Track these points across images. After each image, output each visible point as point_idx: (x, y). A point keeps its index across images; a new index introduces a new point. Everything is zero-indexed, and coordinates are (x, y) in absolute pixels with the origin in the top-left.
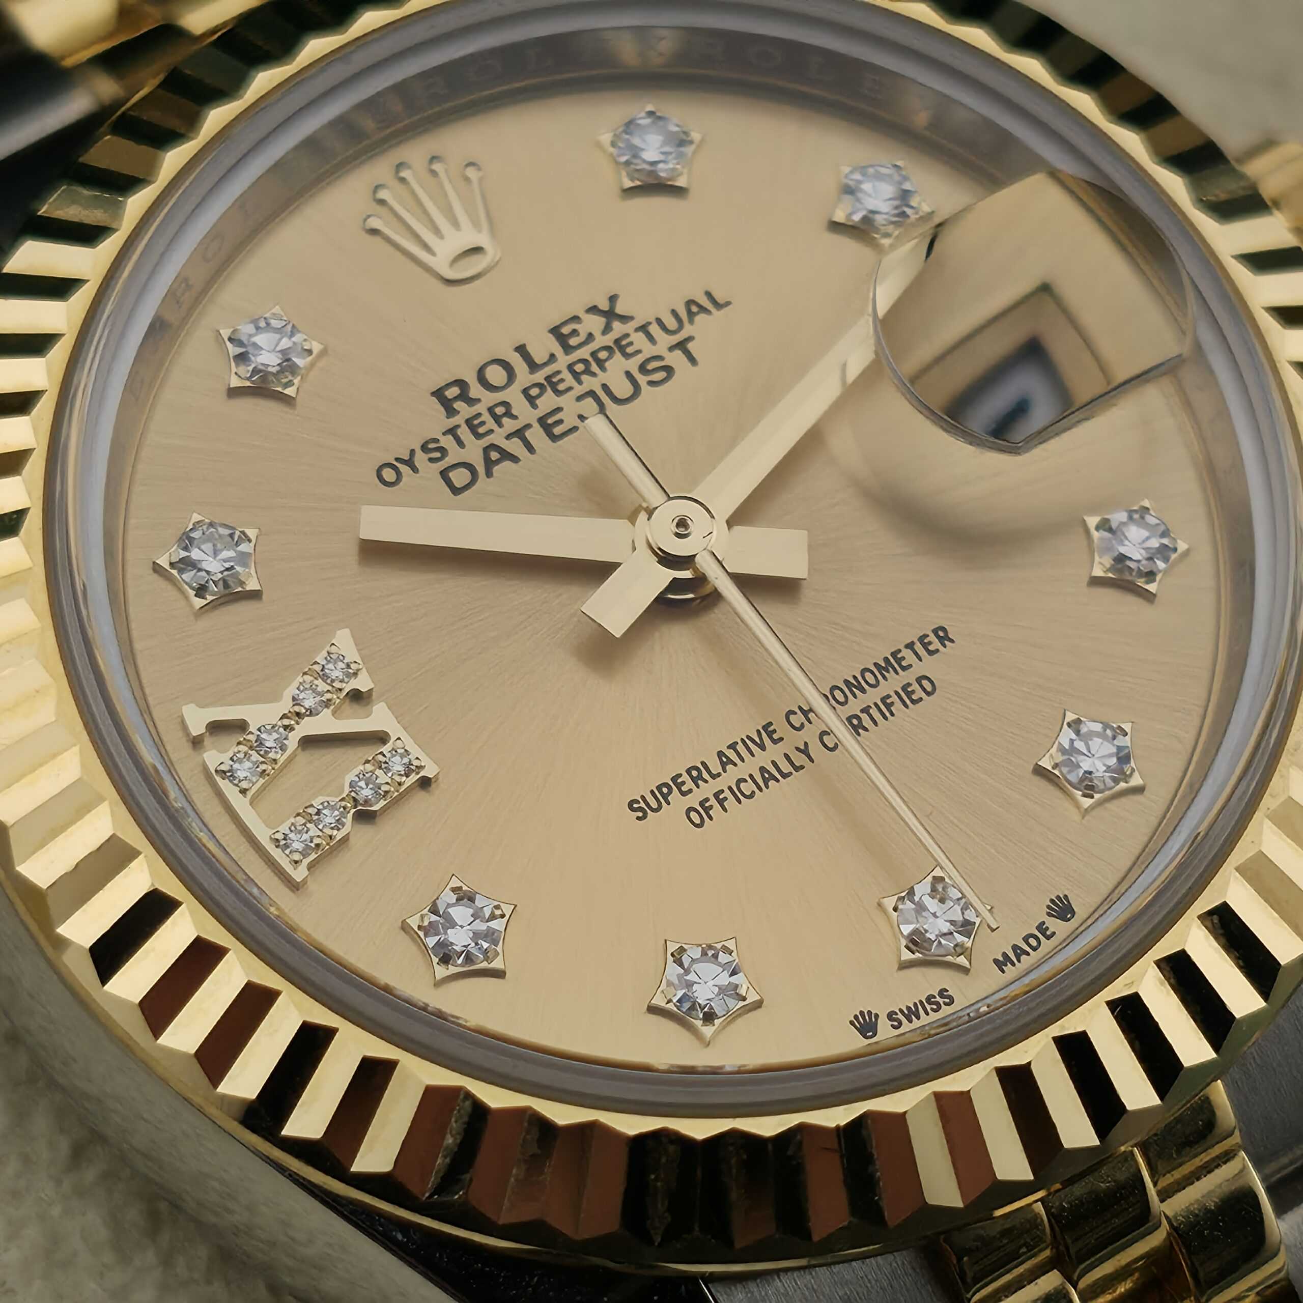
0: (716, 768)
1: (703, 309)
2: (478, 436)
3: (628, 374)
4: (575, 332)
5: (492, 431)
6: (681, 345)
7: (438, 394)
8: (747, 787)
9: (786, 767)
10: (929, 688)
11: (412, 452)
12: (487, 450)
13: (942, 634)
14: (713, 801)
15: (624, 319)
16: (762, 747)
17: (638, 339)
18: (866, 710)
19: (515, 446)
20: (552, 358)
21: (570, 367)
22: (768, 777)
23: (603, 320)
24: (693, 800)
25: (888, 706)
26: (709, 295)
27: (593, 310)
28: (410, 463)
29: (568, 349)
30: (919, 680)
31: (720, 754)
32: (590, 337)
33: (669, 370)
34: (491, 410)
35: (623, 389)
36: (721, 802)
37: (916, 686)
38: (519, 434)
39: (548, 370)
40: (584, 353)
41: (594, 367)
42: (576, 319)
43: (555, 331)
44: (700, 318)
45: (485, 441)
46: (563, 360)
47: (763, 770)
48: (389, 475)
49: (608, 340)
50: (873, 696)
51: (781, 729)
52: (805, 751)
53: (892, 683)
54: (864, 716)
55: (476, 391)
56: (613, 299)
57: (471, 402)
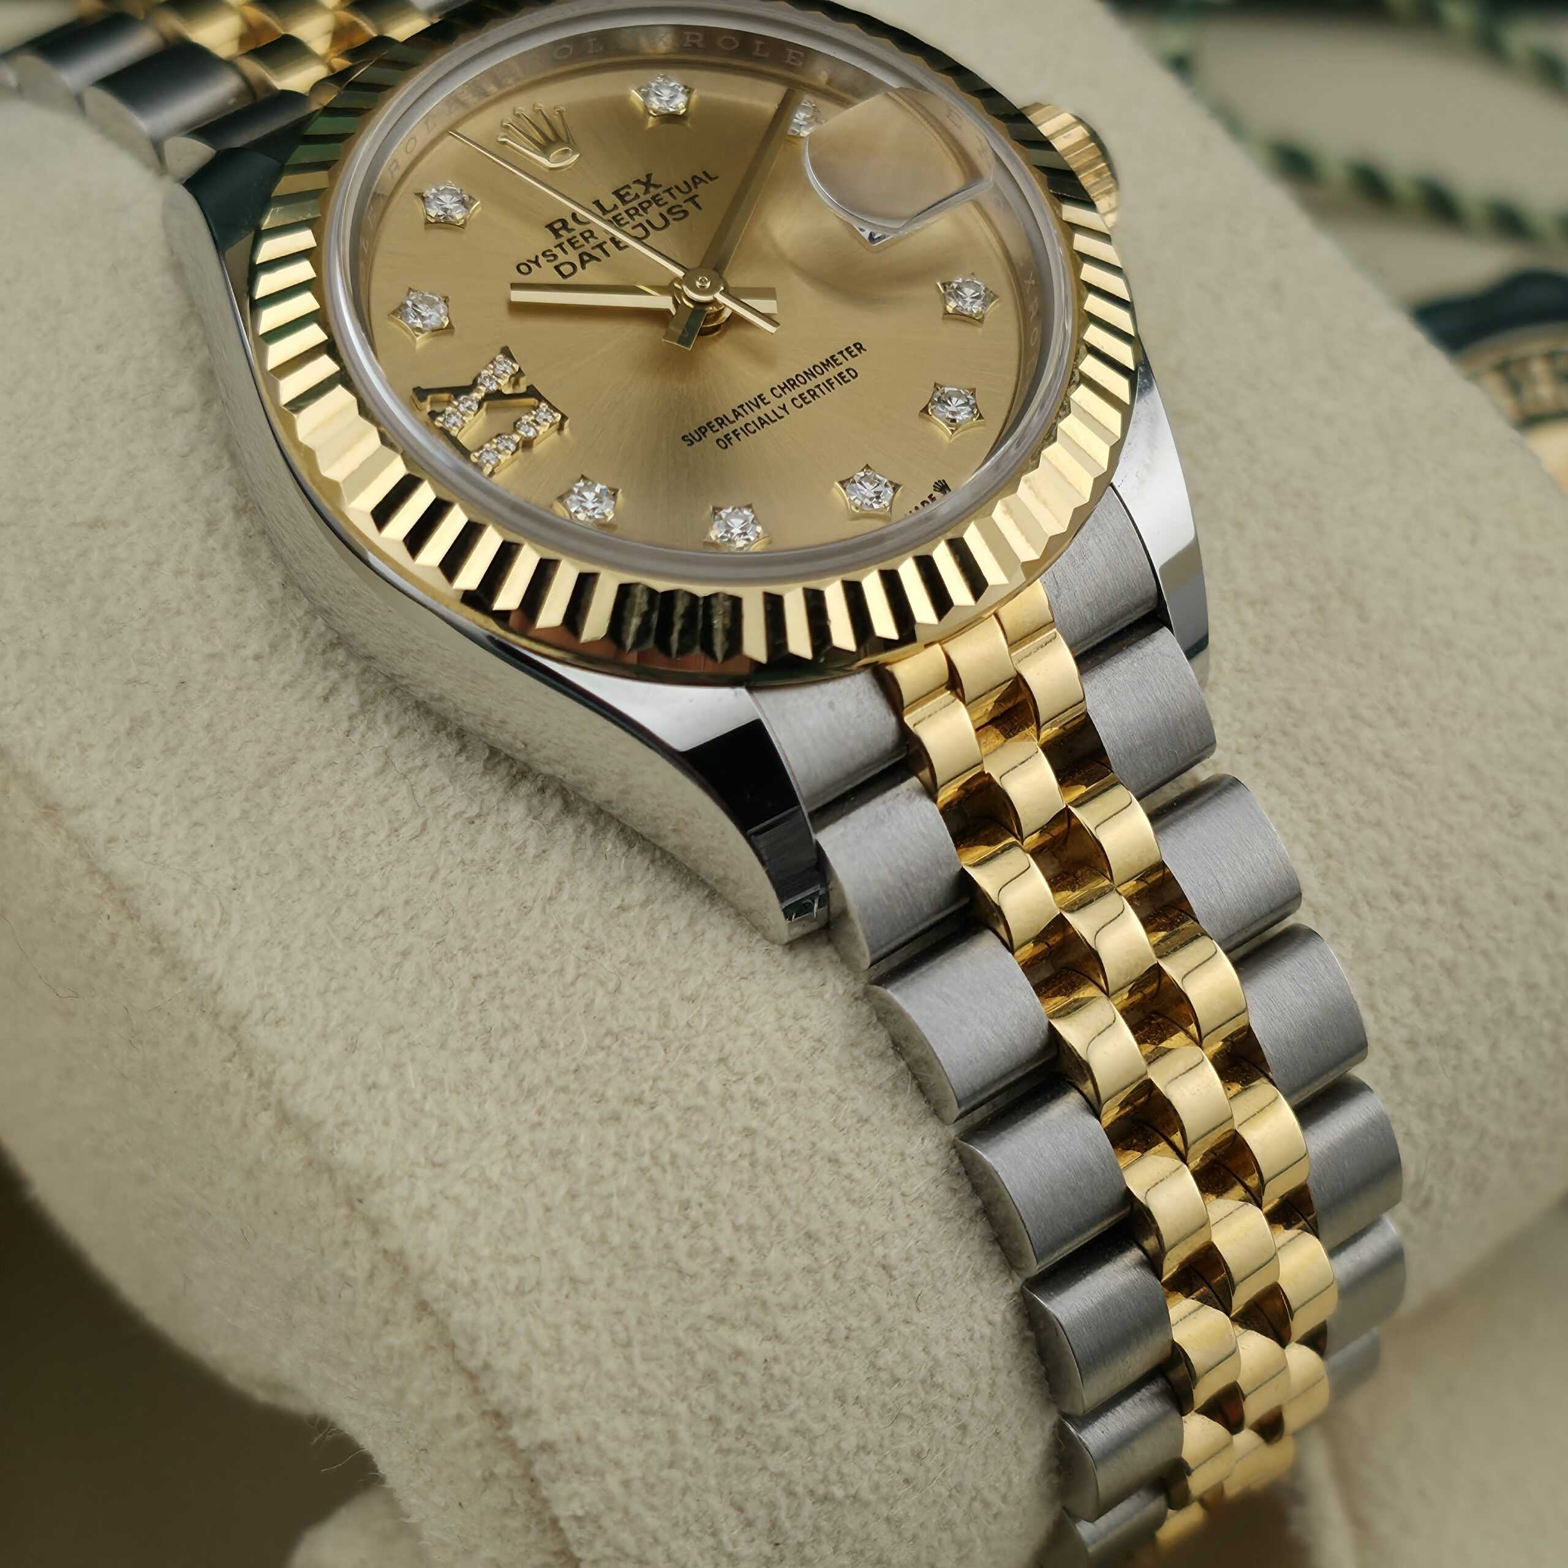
0: (732, 417)
1: (701, 180)
2: (574, 248)
3: (661, 215)
4: (628, 193)
5: (583, 246)
6: (692, 199)
7: (550, 226)
8: (752, 428)
9: (773, 417)
10: (853, 374)
11: (537, 257)
12: (581, 256)
13: (859, 347)
14: (732, 435)
15: (656, 186)
16: (758, 406)
17: (666, 197)
18: (818, 386)
19: (597, 253)
20: (616, 207)
21: (627, 212)
22: (763, 423)
23: (643, 187)
24: (720, 435)
25: (831, 385)
26: (704, 173)
27: (638, 181)
28: (536, 262)
29: (624, 202)
30: (847, 370)
31: (734, 411)
32: (637, 196)
33: (686, 213)
34: (582, 234)
35: (658, 222)
36: (737, 436)
37: (845, 373)
38: (600, 246)
39: (615, 213)
40: (635, 204)
41: (641, 211)
42: (628, 186)
43: (616, 193)
44: (701, 186)
45: (581, 250)
46: (622, 208)
47: (759, 418)
48: (524, 268)
49: (648, 197)
50: (821, 379)
51: (768, 396)
52: (784, 408)
53: (832, 372)
54: (817, 390)
55: (572, 224)
56: (649, 176)
57: (569, 230)
